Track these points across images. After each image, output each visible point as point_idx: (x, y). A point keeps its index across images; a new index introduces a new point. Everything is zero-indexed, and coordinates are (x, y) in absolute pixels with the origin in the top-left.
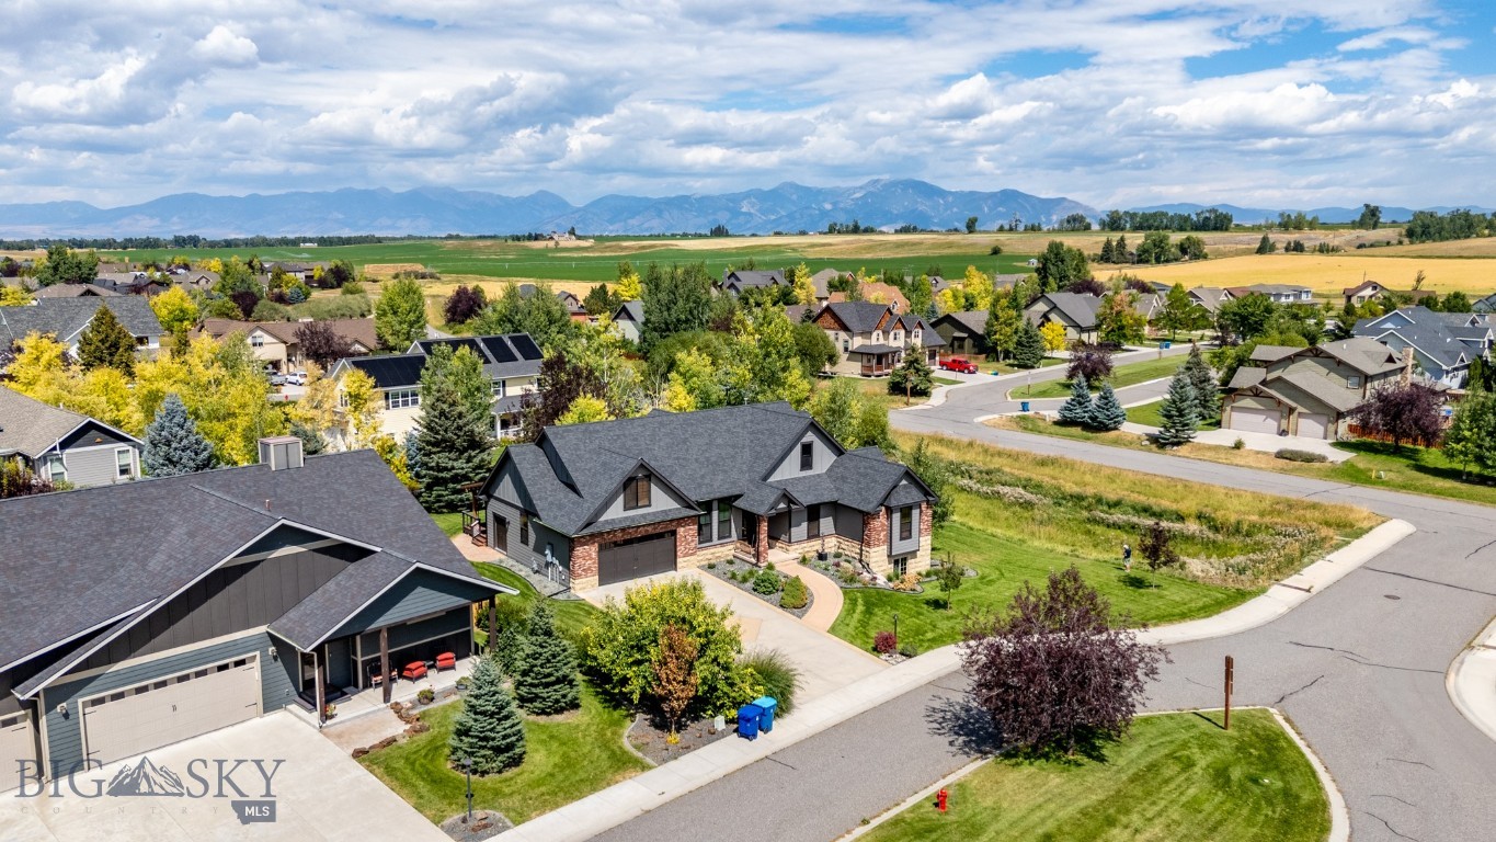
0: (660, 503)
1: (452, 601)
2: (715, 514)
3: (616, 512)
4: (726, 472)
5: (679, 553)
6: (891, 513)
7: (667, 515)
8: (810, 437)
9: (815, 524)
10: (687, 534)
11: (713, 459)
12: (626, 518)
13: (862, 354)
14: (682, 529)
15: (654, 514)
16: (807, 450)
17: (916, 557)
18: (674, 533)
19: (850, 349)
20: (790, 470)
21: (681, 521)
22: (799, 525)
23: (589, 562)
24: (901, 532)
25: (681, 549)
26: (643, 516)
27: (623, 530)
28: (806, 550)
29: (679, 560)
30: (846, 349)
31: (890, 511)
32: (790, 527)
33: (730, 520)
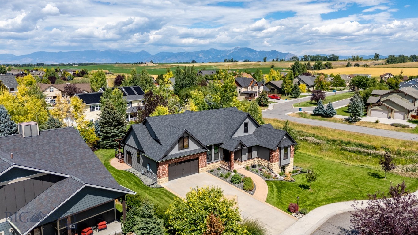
0: (193, 147)
1: (105, 200)
2: (213, 150)
3: (176, 151)
4: (216, 134)
5: (199, 166)
6: (281, 150)
7: (195, 152)
8: (247, 120)
9: (250, 154)
10: (202, 159)
11: (211, 129)
12: (180, 153)
13: (245, 94)
14: (201, 157)
15: (190, 151)
16: (246, 125)
17: (288, 166)
18: (198, 158)
19: (241, 92)
20: (240, 133)
21: (200, 154)
22: (245, 154)
23: (165, 171)
24: (284, 157)
25: (200, 165)
26: (186, 152)
27: (178, 158)
28: (247, 164)
29: (199, 169)
30: (240, 92)
31: (280, 149)
32: (241, 155)
33: (218, 153)
